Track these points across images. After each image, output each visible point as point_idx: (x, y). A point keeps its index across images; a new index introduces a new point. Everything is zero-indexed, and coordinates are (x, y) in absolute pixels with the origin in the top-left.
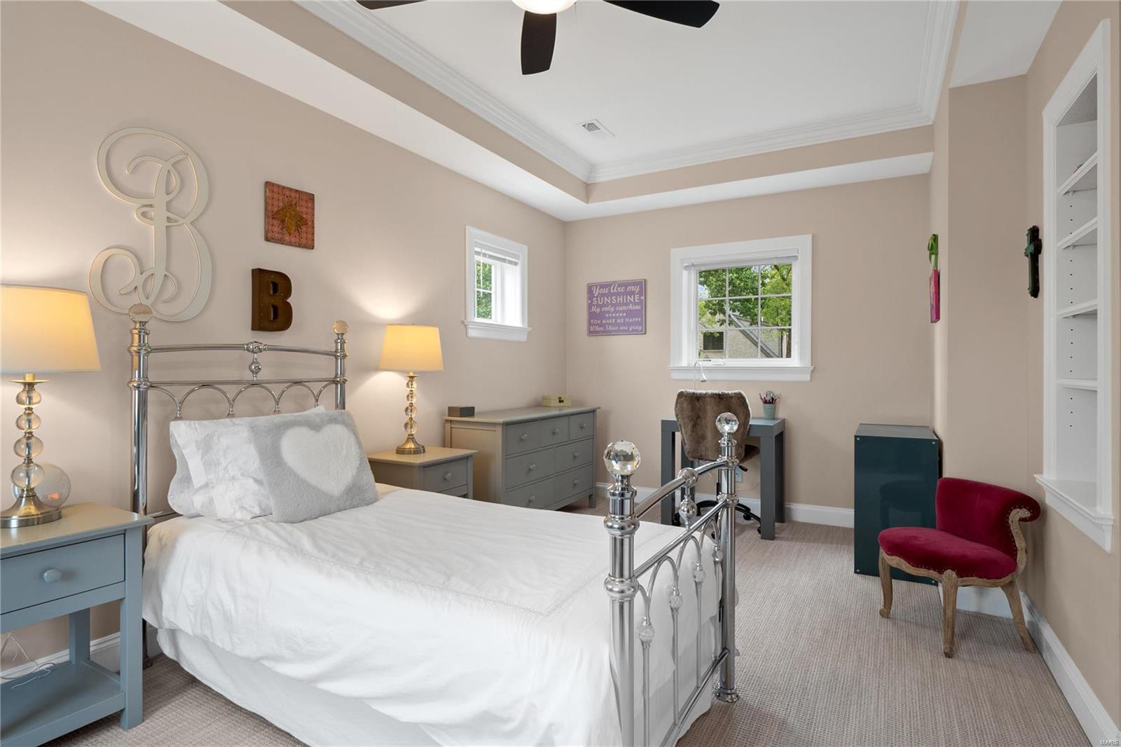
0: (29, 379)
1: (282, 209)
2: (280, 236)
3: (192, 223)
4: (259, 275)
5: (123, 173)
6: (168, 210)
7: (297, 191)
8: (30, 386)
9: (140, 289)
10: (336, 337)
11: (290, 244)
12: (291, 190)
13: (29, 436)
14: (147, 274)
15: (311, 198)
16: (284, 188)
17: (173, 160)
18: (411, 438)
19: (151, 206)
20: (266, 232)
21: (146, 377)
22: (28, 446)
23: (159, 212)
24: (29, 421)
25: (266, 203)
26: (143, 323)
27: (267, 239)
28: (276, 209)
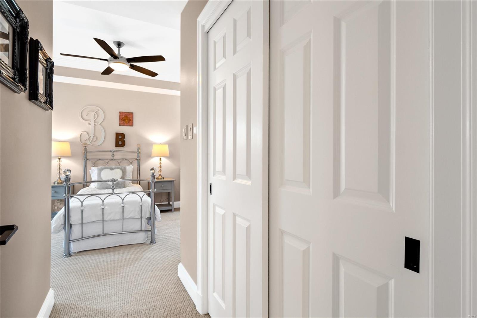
0: (59, 158)
1: (124, 118)
2: (123, 124)
3: (100, 124)
4: (117, 134)
5: (85, 116)
6: (94, 122)
7: (128, 113)
8: (60, 159)
9: (88, 139)
10: (137, 148)
11: (126, 126)
12: (126, 112)
13: (60, 168)
14: (89, 136)
15: (132, 113)
16: (124, 112)
17: (95, 111)
18: (160, 175)
19: (90, 122)
20: (120, 123)
21: (86, 158)
22: (59, 170)
23: (92, 123)
24: (60, 165)
25: (120, 117)
26: (86, 147)
27: (120, 125)
28: (122, 118)
